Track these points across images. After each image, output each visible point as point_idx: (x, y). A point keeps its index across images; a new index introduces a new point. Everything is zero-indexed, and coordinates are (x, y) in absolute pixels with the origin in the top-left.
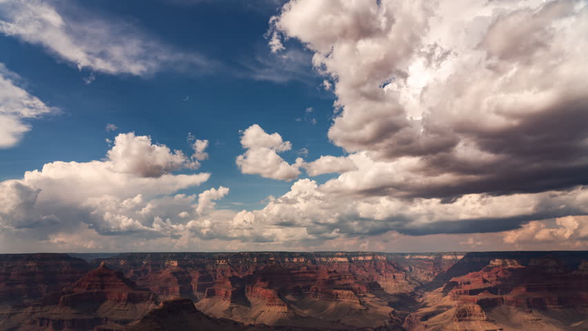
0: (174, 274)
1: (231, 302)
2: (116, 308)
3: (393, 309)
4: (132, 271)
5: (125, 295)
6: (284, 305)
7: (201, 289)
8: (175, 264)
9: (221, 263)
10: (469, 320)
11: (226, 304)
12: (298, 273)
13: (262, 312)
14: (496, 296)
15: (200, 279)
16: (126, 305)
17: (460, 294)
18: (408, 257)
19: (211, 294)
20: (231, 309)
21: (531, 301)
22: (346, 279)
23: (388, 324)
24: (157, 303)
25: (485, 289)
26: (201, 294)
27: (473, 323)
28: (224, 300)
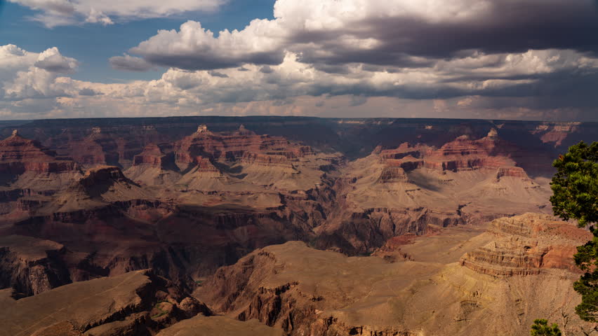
0: (98, 141)
1: (162, 169)
2: (37, 178)
3: (324, 173)
4: (50, 139)
5: (46, 165)
6: (216, 171)
7: (129, 156)
8: (98, 130)
9: (148, 129)
10: (393, 182)
11: (157, 171)
12: (230, 138)
13: (194, 178)
14: (418, 160)
15: (126, 146)
16: (48, 175)
17: (387, 158)
18: (340, 122)
19: (139, 161)
20: (162, 175)
21: (446, 164)
22: (279, 144)
23: (318, 186)
24: (82, 173)
25: (409, 153)
26: (129, 161)
27: (396, 184)
28: (153, 167)
